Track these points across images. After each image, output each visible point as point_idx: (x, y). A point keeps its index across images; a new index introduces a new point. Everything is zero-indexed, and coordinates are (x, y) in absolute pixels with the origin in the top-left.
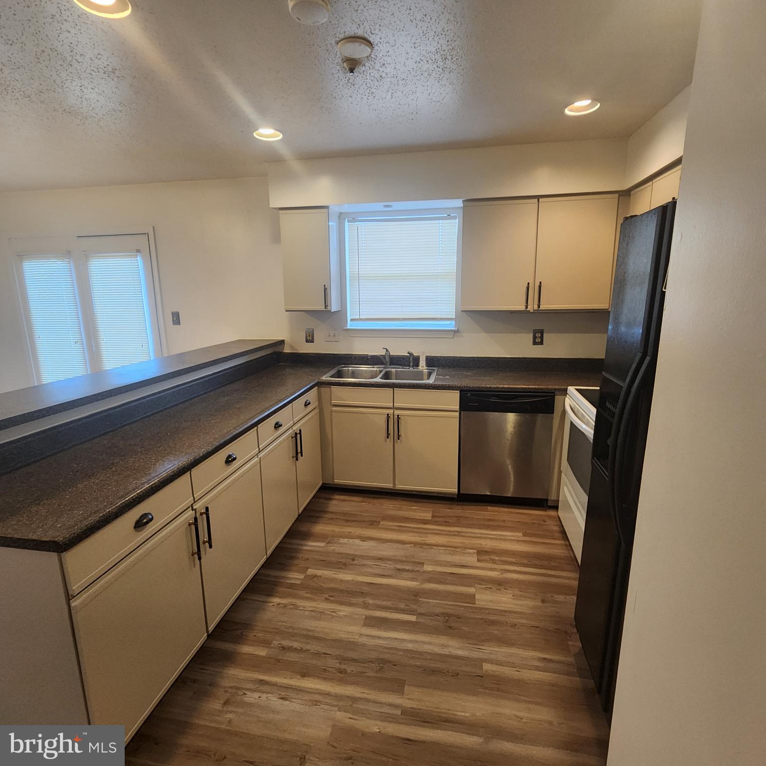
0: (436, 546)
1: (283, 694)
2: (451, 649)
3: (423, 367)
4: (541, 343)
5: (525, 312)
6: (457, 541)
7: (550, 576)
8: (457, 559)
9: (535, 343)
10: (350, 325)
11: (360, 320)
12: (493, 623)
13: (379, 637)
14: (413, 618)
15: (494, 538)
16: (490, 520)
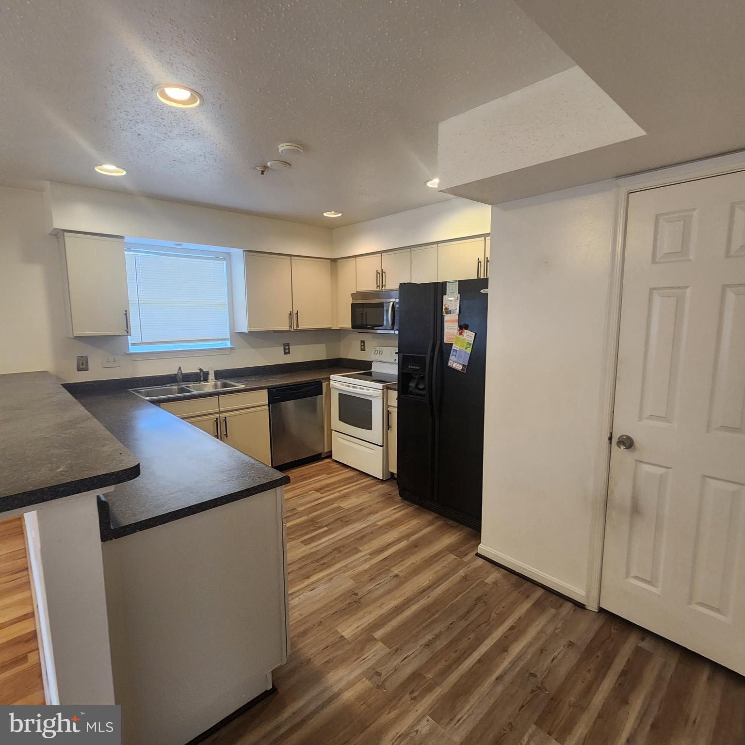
0: (291, 498)
1: (309, 589)
2: (359, 527)
3: (212, 380)
4: (289, 353)
5: (289, 331)
6: (298, 492)
7: (360, 484)
8: (308, 499)
9: (285, 353)
10: (132, 350)
11: (142, 343)
12: (361, 510)
13: (321, 544)
14: (326, 529)
15: (314, 483)
16: (302, 476)
